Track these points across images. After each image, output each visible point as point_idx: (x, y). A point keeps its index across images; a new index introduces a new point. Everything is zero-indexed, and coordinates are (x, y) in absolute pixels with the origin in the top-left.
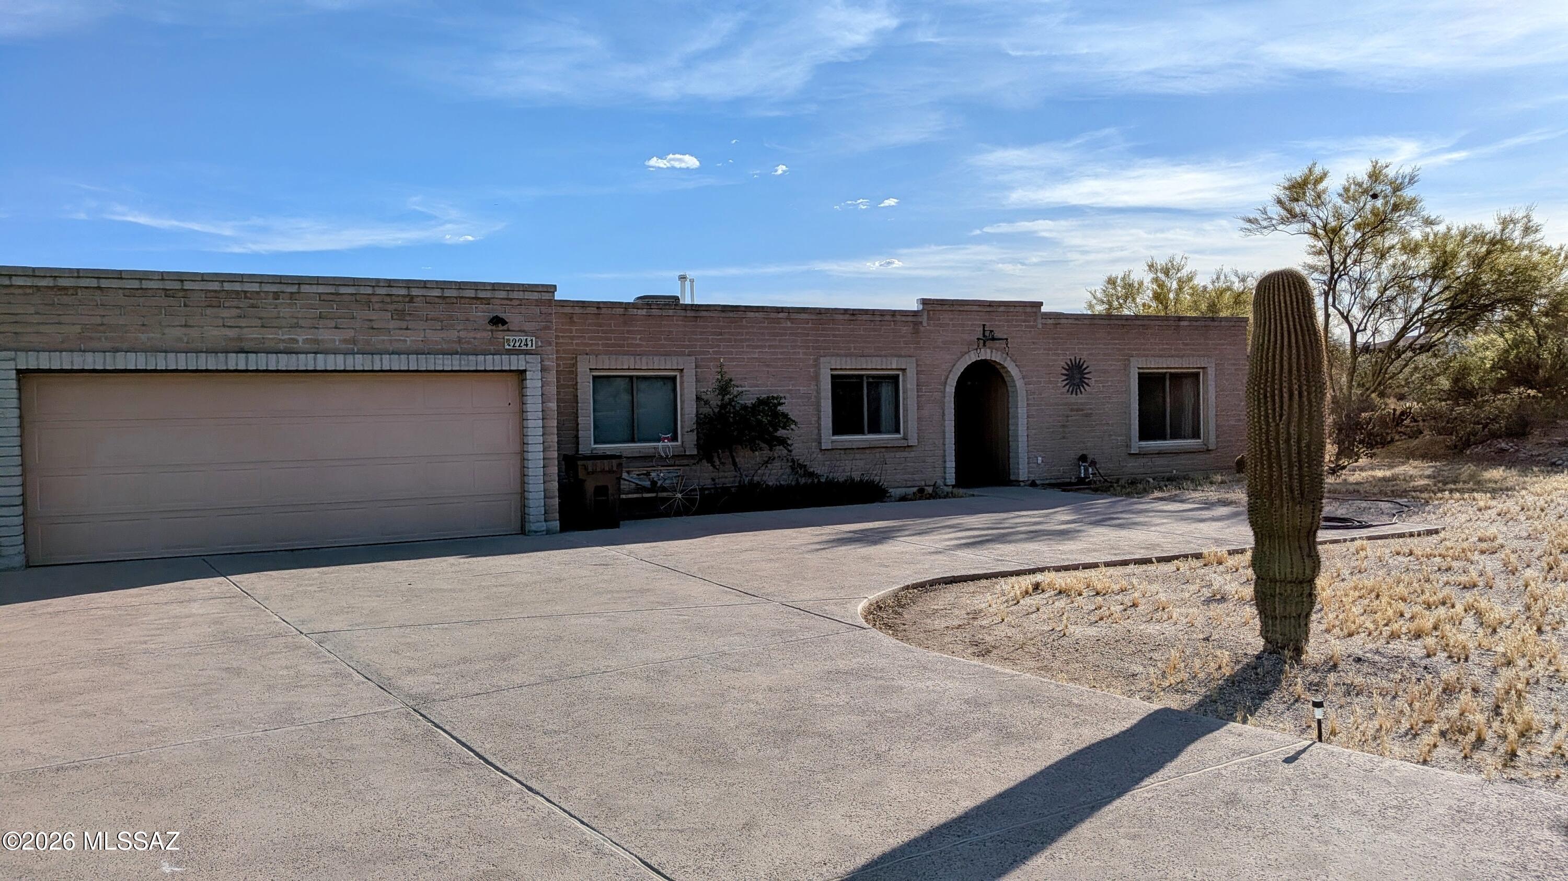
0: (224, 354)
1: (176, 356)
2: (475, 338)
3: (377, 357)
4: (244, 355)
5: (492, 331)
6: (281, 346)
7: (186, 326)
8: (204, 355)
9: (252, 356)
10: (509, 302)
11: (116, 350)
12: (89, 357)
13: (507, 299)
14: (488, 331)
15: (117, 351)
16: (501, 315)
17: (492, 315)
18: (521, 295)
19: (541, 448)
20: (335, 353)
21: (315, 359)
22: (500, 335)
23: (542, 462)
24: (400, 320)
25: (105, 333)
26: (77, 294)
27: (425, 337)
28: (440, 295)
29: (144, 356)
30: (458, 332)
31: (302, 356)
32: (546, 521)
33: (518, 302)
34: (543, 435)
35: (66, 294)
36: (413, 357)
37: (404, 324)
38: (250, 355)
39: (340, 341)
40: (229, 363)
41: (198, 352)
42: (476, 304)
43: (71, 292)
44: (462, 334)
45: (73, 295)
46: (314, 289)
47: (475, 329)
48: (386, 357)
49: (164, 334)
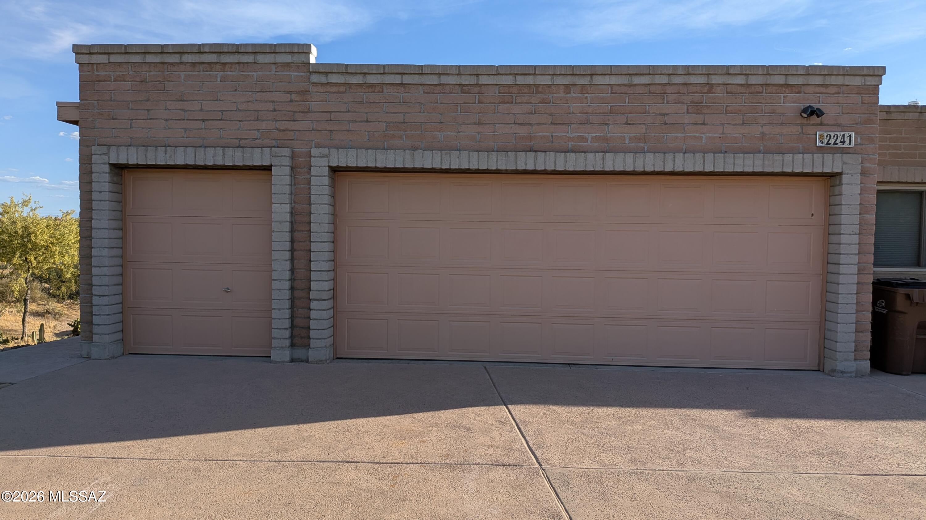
0: (514, 153)
1: (469, 153)
2: (781, 134)
3: (669, 157)
4: (533, 154)
5: (802, 125)
6: (570, 145)
7: (479, 123)
8: (494, 153)
9: (541, 155)
10: (823, 90)
11: (415, 149)
12: (391, 155)
13: (822, 85)
14: (797, 124)
15: (417, 149)
16: (816, 106)
17: (802, 106)
18: (839, 80)
19: (855, 269)
20: (625, 151)
21: (603, 159)
22: (810, 130)
23: (855, 286)
24: (697, 113)
25: (405, 131)
26: (382, 92)
27: (723, 133)
28: (743, 82)
29: (440, 154)
30: (762, 126)
31: (590, 156)
32: (855, 360)
33: (834, 90)
34: (859, 254)
35: (374, 92)
36: (709, 157)
37: (699, 118)
38: (539, 153)
39: (630, 139)
40: (518, 163)
41: (489, 150)
42: (785, 92)
43: (377, 89)
44: (767, 130)
45: (379, 92)
46: (607, 80)
47: (782, 124)
48: (679, 157)
49: (459, 132)
